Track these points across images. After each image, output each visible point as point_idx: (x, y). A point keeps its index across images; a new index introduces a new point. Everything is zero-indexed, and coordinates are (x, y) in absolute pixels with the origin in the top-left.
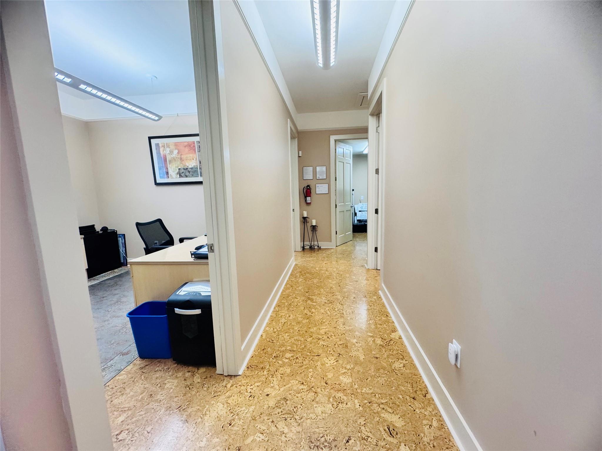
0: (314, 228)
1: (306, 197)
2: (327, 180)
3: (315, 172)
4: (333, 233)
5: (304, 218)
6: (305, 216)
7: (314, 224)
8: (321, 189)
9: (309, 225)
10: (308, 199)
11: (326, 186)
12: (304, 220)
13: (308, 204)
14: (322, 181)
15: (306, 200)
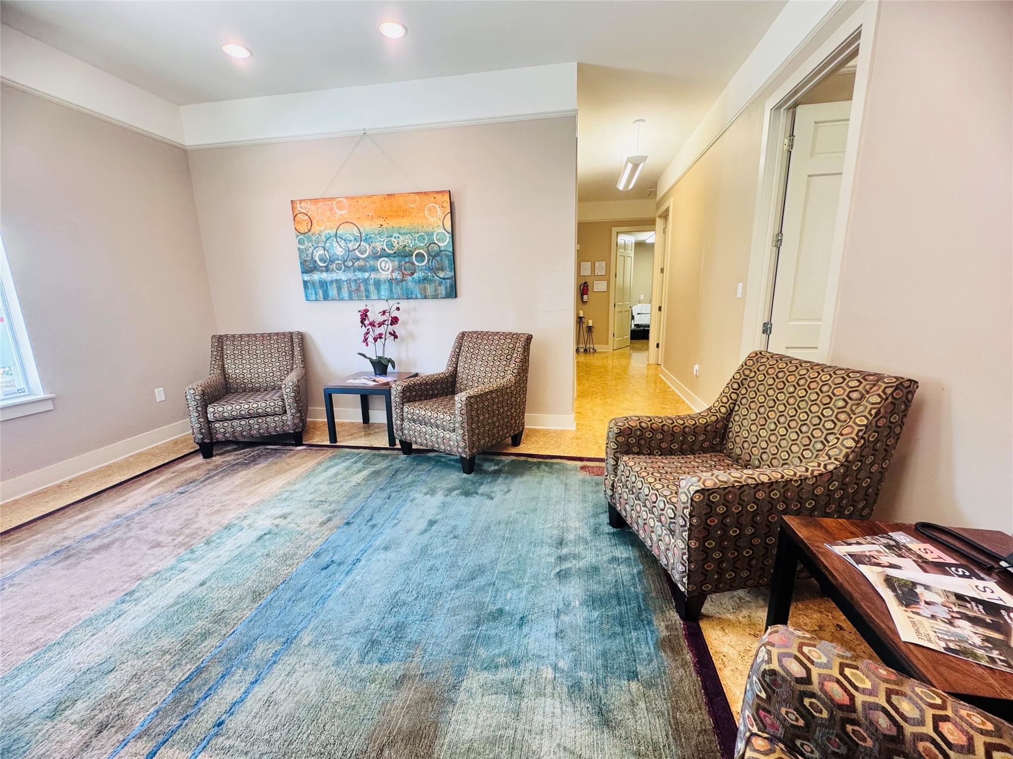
0: (590, 329)
1: (582, 295)
2: (606, 277)
3: (593, 269)
4: (611, 335)
5: (580, 318)
6: (581, 315)
7: (590, 324)
8: (599, 286)
9: (585, 326)
10: (585, 297)
11: (605, 283)
12: (580, 320)
13: (584, 303)
14: (600, 278)
15: (582, 299)
